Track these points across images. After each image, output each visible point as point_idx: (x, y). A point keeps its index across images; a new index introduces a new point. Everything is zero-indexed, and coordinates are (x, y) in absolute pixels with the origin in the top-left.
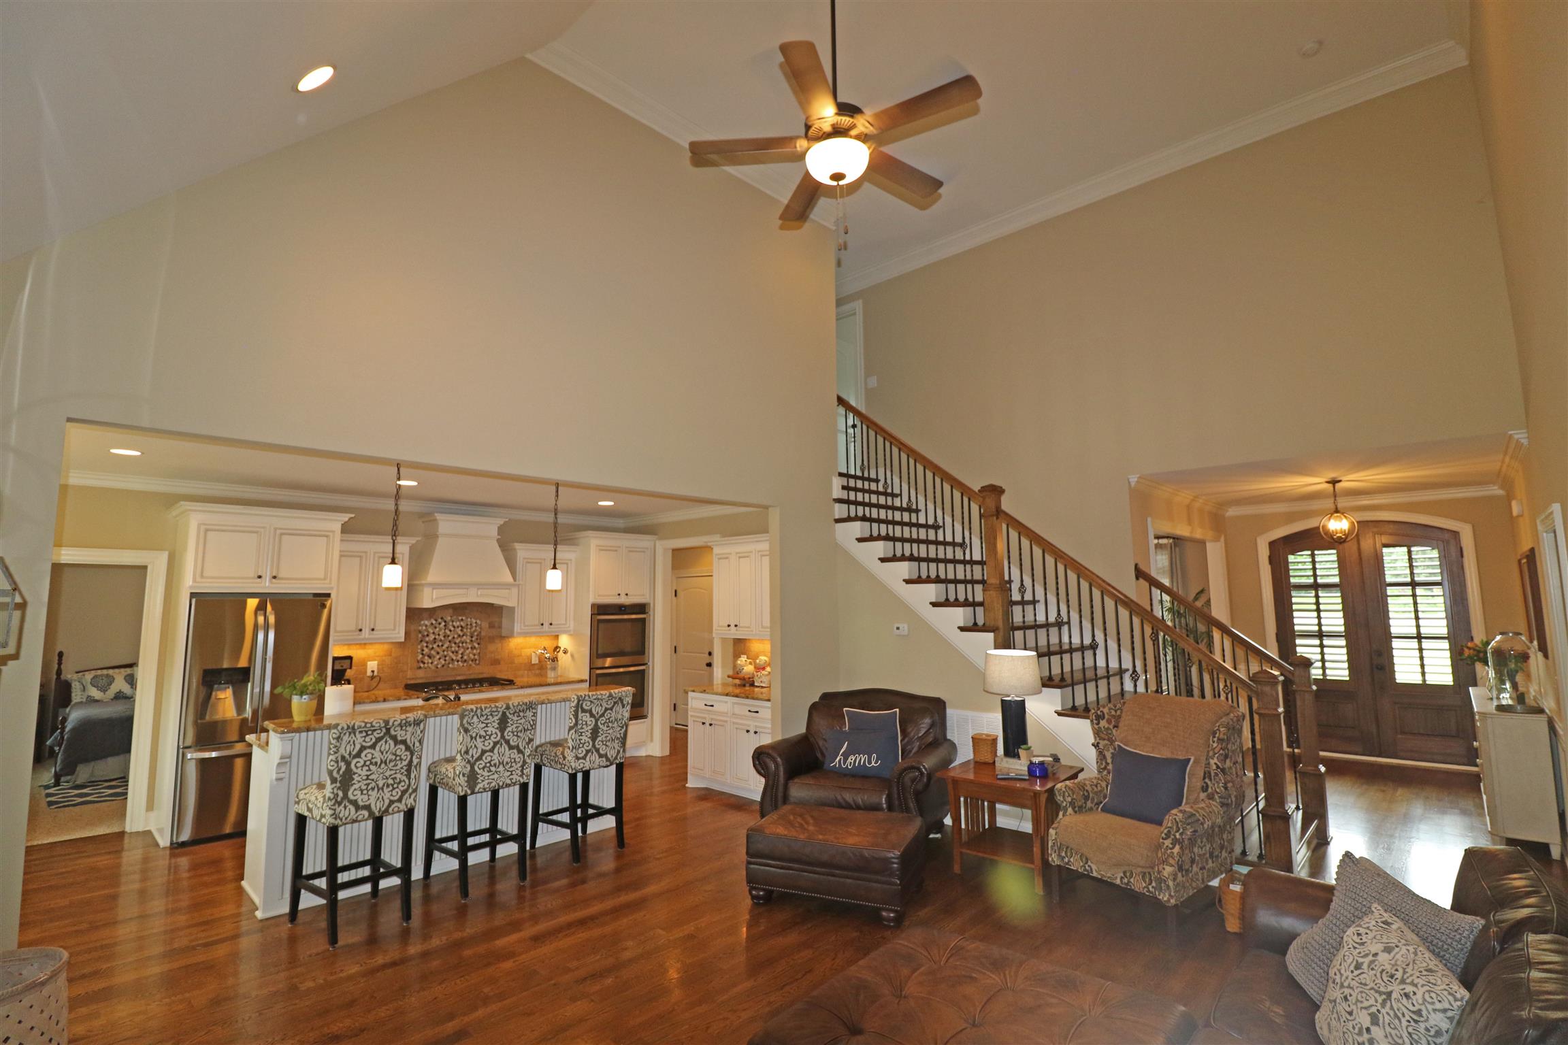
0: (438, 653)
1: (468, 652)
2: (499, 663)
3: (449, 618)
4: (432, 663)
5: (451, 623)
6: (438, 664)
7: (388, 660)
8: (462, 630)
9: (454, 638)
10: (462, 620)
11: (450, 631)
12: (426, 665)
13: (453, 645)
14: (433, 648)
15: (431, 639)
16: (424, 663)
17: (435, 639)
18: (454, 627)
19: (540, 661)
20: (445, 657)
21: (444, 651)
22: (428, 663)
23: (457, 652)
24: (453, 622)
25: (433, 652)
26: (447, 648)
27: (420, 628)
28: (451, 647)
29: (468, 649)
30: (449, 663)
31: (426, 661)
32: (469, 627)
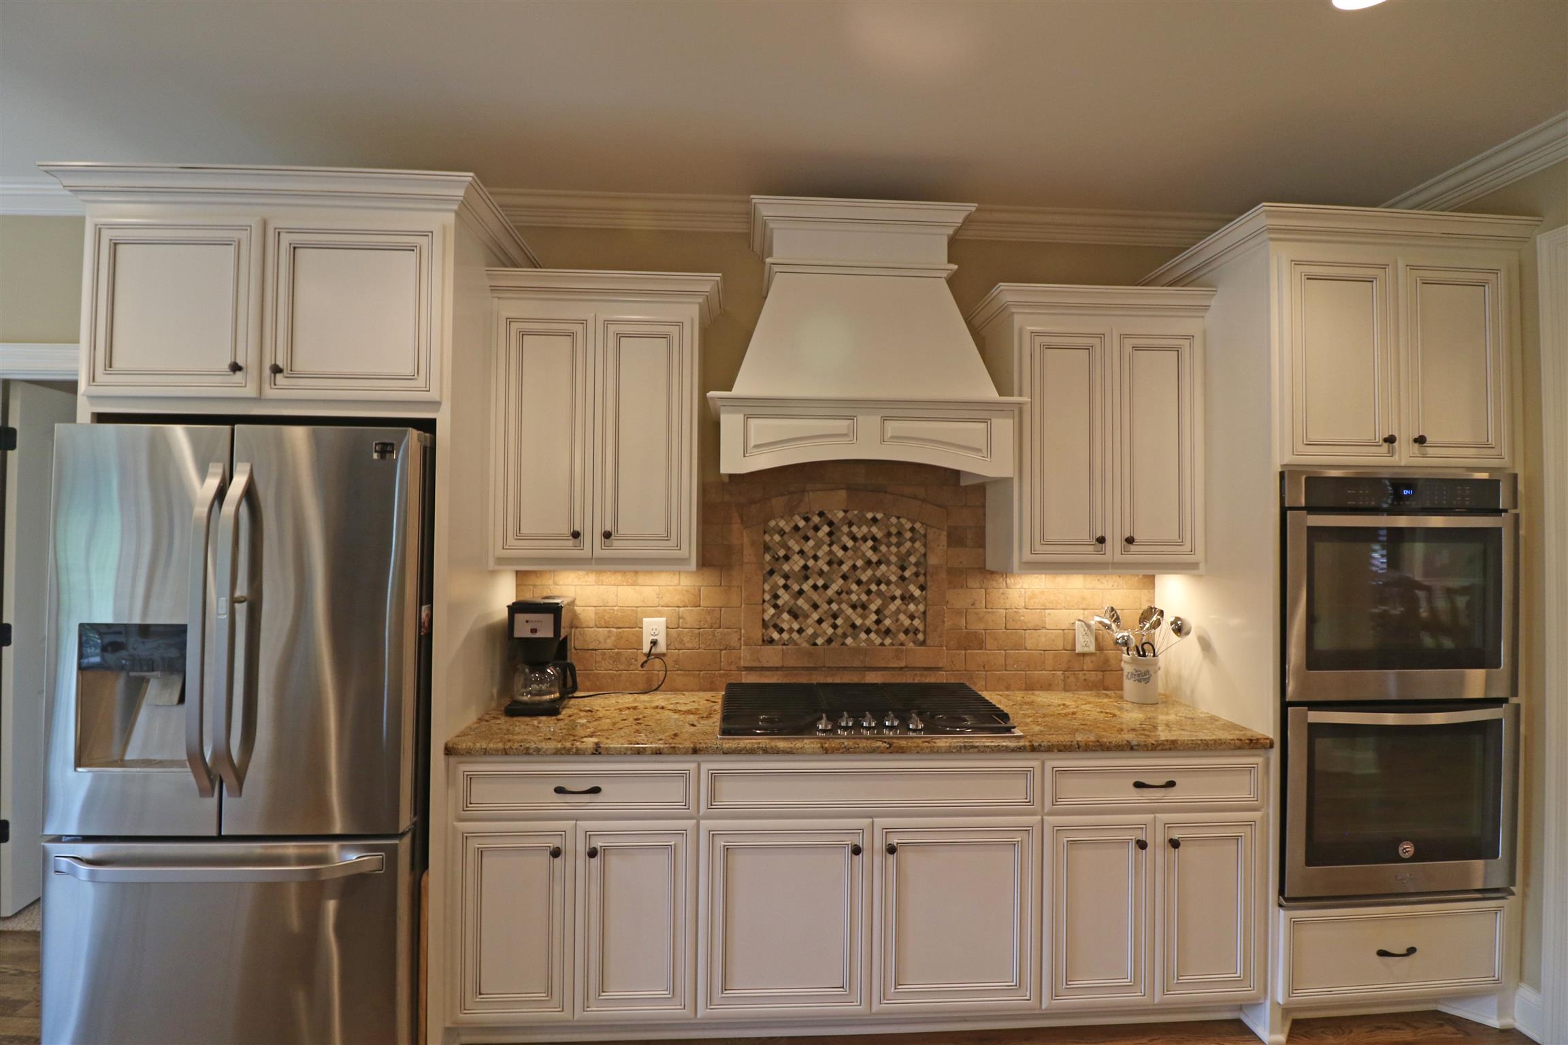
0: (815, 606)
1: (893, 606)
2: (981, 645)
3: (841, 514)
4: (800, 631)
5: (845, 529)
6: (815, 635)
7: (690, 616)
8: (874, 549)
9: (854, 567)
10: (874, 520)
11: (845, 548)
12: (785, 636)
13: (854, 587)
14: (801, 592)
15: (797, 568)
16: (781, 631)
17: (805, 567)
18: (854, 539)
19: (1099, 647)
20: (835, 616)
21: (830, 602)
22: (791, 630)
23: (864, 607)
24: (850, 524)
25: (801, 602)
26: (839, 593)
27: (767, 538)
28: (849, 592)
29: (893, 598)
30: (845, 636)
31: (785, 626)
32: (894, 540)
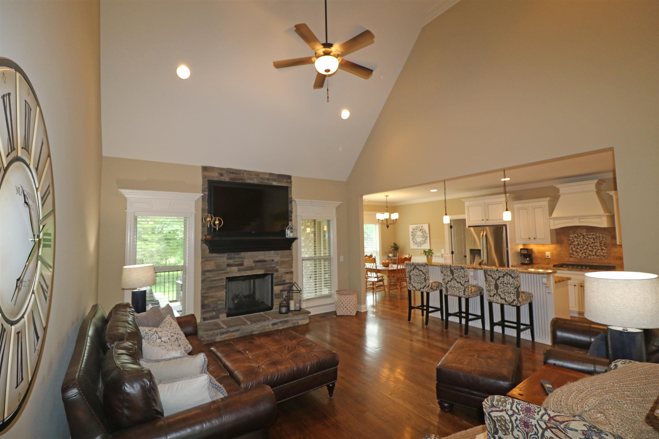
0: (581, 251)
1: (599, 251)
3: (585, 234)
4: (578, 255)
5: (586, 236)
6: (581, 256)
7: (555, 252)
8: (594, 240)
9: (589, 244)
10: (593, 235)
11: (587, 240)
12: (575, 256)
13: (589, 247)
14: (577, 248)
15: (576, 244)
16: (574, 255)
17: (578, 244)
18: (589, 238)
20: (585, 253)
21: (584, 250)
22: (576, 255)
23: (592, 251)
24: (588, 235)
25: (578, 250)
26: (586, 248)
27: (569, 238)
28: (588, 248)
29: (599, 249)
30: (588, 256)
31: (575, 254)
32: (598, 238)
